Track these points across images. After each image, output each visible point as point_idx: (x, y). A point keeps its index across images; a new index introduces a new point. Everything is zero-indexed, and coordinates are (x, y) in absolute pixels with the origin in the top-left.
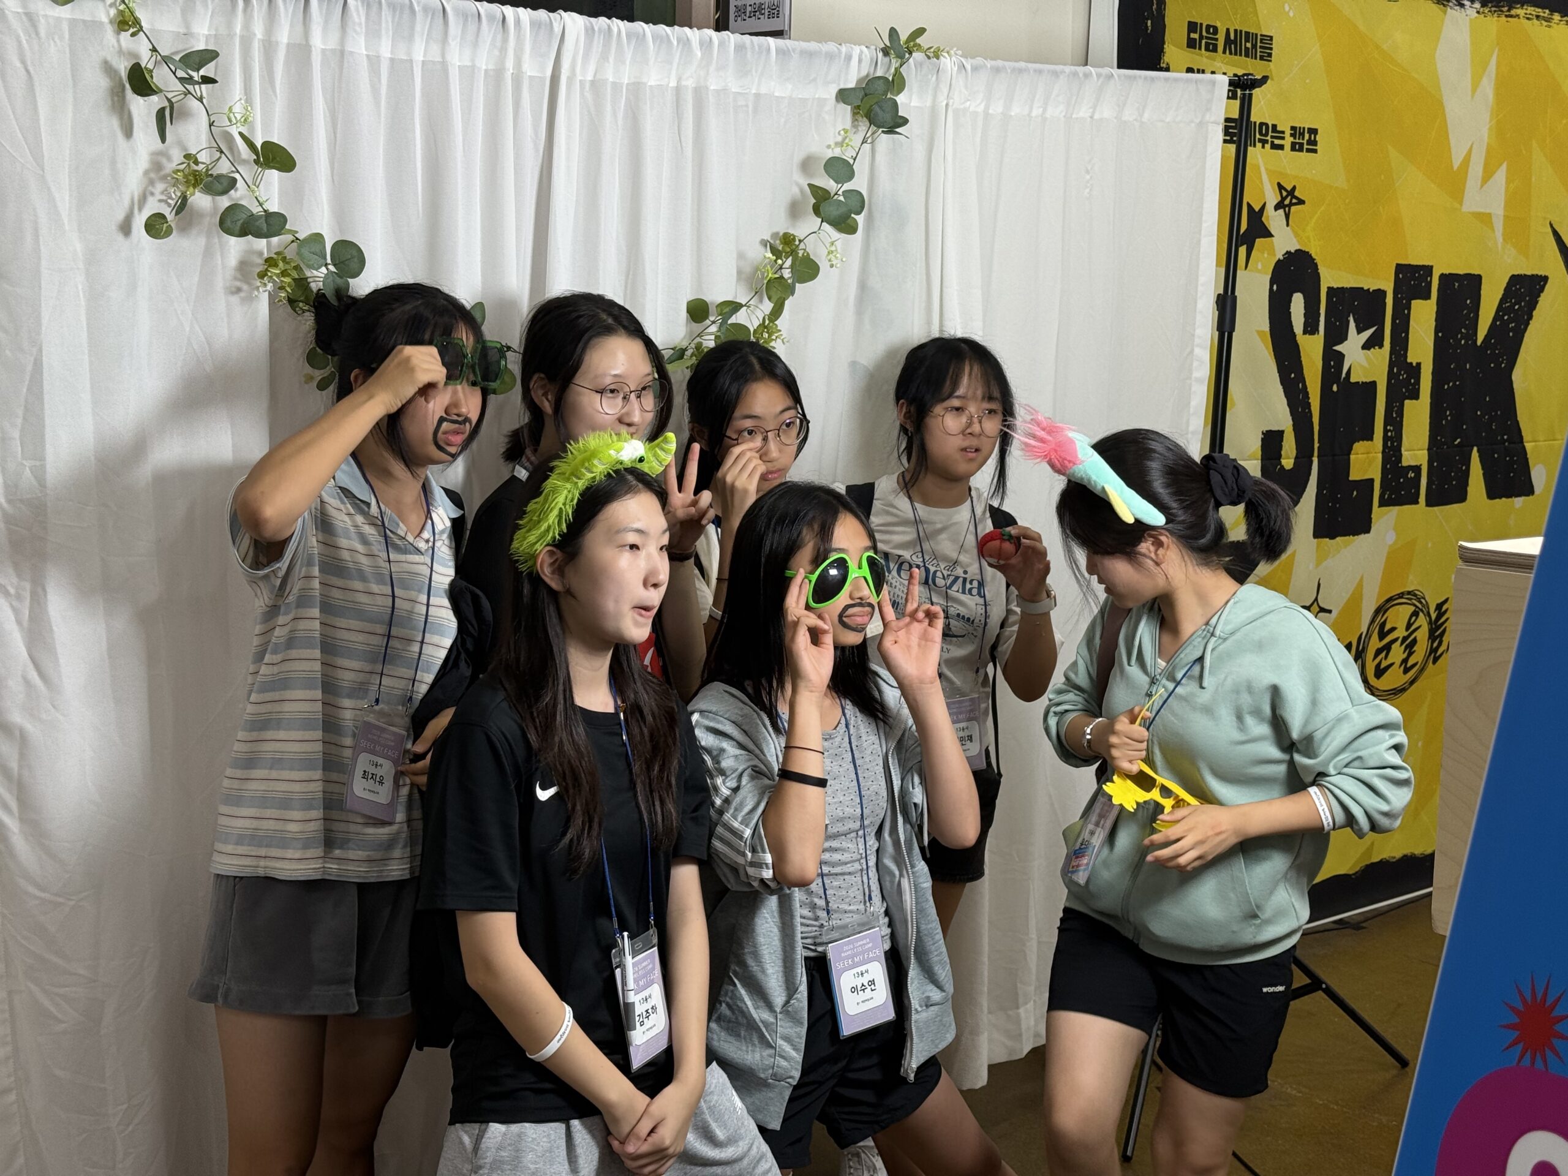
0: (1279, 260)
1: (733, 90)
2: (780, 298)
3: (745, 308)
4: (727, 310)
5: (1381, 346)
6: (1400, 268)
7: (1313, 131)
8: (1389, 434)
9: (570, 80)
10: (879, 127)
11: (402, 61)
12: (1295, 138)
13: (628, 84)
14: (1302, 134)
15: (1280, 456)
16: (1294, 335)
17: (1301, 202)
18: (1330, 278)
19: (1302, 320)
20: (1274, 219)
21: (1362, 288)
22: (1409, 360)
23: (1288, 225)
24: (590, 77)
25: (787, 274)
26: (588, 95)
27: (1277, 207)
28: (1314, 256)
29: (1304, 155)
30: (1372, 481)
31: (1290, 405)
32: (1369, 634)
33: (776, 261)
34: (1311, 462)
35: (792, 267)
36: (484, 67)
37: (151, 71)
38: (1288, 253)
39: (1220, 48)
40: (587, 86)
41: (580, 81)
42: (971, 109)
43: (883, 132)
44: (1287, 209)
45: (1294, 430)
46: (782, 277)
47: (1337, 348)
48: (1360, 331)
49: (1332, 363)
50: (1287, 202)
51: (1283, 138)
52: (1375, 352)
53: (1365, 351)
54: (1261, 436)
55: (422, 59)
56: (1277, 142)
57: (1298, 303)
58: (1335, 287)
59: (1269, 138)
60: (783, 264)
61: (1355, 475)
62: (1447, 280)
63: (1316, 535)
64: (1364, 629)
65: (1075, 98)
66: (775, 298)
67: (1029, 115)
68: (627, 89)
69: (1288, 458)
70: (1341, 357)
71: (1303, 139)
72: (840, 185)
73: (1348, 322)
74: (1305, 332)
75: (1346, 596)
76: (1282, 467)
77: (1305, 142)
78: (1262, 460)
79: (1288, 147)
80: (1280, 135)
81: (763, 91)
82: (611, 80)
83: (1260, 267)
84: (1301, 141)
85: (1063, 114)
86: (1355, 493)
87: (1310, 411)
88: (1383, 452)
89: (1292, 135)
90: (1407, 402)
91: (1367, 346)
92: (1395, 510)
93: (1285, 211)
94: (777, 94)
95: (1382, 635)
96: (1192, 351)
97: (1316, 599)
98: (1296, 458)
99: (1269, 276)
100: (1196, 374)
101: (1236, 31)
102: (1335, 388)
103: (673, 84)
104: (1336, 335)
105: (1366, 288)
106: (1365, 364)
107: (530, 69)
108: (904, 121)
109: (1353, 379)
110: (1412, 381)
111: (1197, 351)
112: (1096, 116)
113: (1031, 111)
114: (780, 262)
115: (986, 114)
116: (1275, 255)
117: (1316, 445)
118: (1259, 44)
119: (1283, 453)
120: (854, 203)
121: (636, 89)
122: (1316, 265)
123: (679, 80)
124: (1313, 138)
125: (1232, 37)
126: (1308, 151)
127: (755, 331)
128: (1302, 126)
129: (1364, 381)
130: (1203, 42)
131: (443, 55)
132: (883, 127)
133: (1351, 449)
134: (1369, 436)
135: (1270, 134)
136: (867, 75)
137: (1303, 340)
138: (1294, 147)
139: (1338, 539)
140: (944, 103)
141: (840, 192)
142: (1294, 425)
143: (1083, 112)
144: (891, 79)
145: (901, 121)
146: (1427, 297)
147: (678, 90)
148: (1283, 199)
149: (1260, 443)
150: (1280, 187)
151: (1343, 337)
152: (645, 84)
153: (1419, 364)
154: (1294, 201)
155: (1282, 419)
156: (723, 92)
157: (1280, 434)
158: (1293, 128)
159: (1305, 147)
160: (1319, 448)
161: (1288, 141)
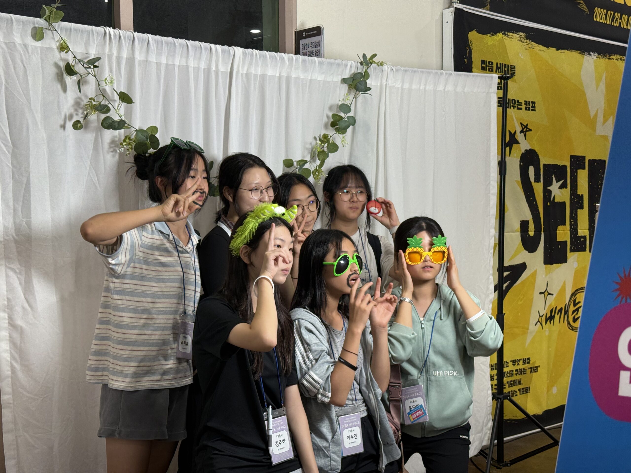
0: (523, 153)
1: (301, 77)
2: (323, 159)
3: (309, 163)
4: (302, 163)
5: (566, 187)
6: (572, 157)
7: (534, 103)
8: (572, 223)
9: (237, 73)
10: (360, 92)
11: (170, 64)
12: (526, 105)
13: (260, 75)
14: (529, 104)
15: (528, 231)
16: (531, 183)
17: (530, 130)
18: (544, 160)
19: (534, 177)
20: (520, 137)
21: (557, 165)
22: (578, 193)
23: (525, 139)
24: (245, 72)
25: (326, 149)
26: (245, 79)
27: (521, 132)
28: (537, 151)
29: (530, 112)
30: (566, 242)
31: (531, 210)
32: (569, 305)
33: (321, 144)
34: (541, 234)
35: (327, 147)
36: (203, 68)
37: (73, 66)
38: (526, 150)
39: (494, 70)
40: (244, 75)
41: (241, 73)
42: (396, 86)
43: (361, 93)
44: (525, 133)
45: (533, 220)
46: (324, 151)
47: (549, 188)
48: (557, 181)
49: (547, 194)
50: (525, 130)
51: (521, 105)
52: (564, 190)
53: (560, 190)
54: (519, 223)
55: (178, 64)
56: (519, 107)
57: (531, 171)
58: (546, 163)
59: (516, 105)
60: (324, 145)
61: (559, 239)
62: (592, 162)
63: (545, 263)
64: (567, 302)
65: (437, 82)
66: (321, 159)
67: (419, 89)
68: (259, 77)
69: (531, 232)
70: (550, 192)
71: (530, 105)
72: (345, 114)
73: (552, 178)
74: (535, 181)
75: (559, 288)
76: (529, 235)
77: (530, 107)
78: (521, 232)
79: (524, 108)
80: (520, 104)
81: (313, 78)
82: (253, 73)
83: (515, 155)
84: (529, 106)
85: (433, 89)
86: (560, 246)
87: (539, 213)
88: (570, 230)
89: (525, 104)
90: (579, 210)
91: (561, 187)
92: (576, 254)
93: (524, 134)
94: (318, 79)
95: (575, 305)
96: (490, 182)
97: (547, 290)
98: (535, 232)
99: (519, 159)
100: (491, 192)
101: (500, 64)
102: (549, 204)
103: (278, 75)
104: (548, 183)
105: (559, 164)
106: (560, 194)
107: (222, 69)
108: (370, 89)
109: (556, 201)
110: (580, 202)
111: (492, 182)
112: (446, 90)
113: (420, 87)
114: (323, 144)
115: (402, 89)
116: (521, 151)
117: (543, 227)
118: (510, 69)
119: (529, 229)
120: (351, 121)
121: (263, 76)
122: (537, 155)
123: (280, 73)
124: (533, 105)
125: (499, 66)
126: (532, 110)
127: (313, 172)
128: (529, 100)
129: (560, 201)
130: (488, 68)
131: (187, 62)
132: (361, 91)
133: (557, 229)
134: (564, 224)
135: (516, 104)
136: (354, 73)
137: (534, 184)
138: (526, 109)
139: (554, 265)
140: (385, 84)
141: (346, 117)
142: (533, 219)
143: (441, 88)
144: (363, 74)
145: (368, 89)
146: (584, 168)
147: (280, 78)
148: (523, 129)
149: (519, 226)
150: (522, 124)
151: (551, 184)
152: (266, 74)
153: (582, 195)
154: (527, 130)
155: (528, 216)
156: (297, 78)
157: (527, 222)
158: (525, 101)
159: (531, 109)
160: (543, 228)
161: (524, 106)
